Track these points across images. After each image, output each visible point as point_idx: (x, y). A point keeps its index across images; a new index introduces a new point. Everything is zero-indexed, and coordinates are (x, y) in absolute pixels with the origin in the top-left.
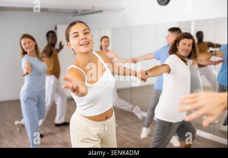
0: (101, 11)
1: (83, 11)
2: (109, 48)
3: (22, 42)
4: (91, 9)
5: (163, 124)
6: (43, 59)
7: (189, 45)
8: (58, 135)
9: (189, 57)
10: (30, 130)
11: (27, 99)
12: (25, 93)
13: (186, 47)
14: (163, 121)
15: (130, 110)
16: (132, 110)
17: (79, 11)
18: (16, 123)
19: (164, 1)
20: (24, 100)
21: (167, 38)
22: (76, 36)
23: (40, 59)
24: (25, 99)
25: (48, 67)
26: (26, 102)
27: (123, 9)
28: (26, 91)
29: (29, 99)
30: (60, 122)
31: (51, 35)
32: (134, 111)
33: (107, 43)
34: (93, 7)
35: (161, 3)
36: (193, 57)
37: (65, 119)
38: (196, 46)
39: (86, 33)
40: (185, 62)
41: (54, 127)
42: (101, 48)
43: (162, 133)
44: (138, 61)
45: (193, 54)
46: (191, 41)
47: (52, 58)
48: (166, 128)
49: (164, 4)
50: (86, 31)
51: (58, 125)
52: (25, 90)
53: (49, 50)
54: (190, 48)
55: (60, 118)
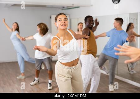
0: (79, 7)
1: (68, 7)
17: (65, 7)
21: (114, 24)
22: (60, 20)
39: (65, 20)
44: (98, 37)
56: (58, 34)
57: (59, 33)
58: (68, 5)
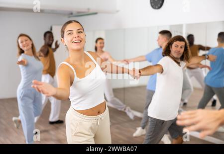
0: (96, 13)
1: (78, 12)
2: (104, 49)
3: (20, 41)
4: (86, 11)
5: (155, 122)
6: (40, 58)
7: (181, 47)
8: (52, 133)
9: (182, 58)
10: (26, 126)
11: (23, 97)
12: (22, 91)
13: (179, 49)
14: (155, 119)
15: (123, 110)
16: (125, 109)
17: (74, 13)
18: (14, 119)
19: (157, 5)
20: (20, 97)
21: (158, 40)
22: (70, 34)
23: (37, 57)
24: (22, 96)
25: (45, 66)
26: (22, 99)
27: (118, 11)
28: (23, 88)
29: (25, 96)
30: (54, 120)
31: (48, 35)
32: (126, 111)
33: (102, 45)
34: (89, 9)
35: (154, 6)
36: (186, 59)
37: (59, 117)
38: (189, 48)
39: (79, 32)
40: (178, 63)
41: (48, 125)
42: (96, 49)
43: (154, 131)
45: (185, 56)
46: (183, 44)
47: (48, 57)
48: (158, 126)
49: (157, 7)
50: (80, 31)
51: (52, 123)
52: (21, 88)
53: (46, 50)
54: (182, 50)
55: (54, 116)
56: (69, 58)
57: (70, 55)
58: (79, 10)
